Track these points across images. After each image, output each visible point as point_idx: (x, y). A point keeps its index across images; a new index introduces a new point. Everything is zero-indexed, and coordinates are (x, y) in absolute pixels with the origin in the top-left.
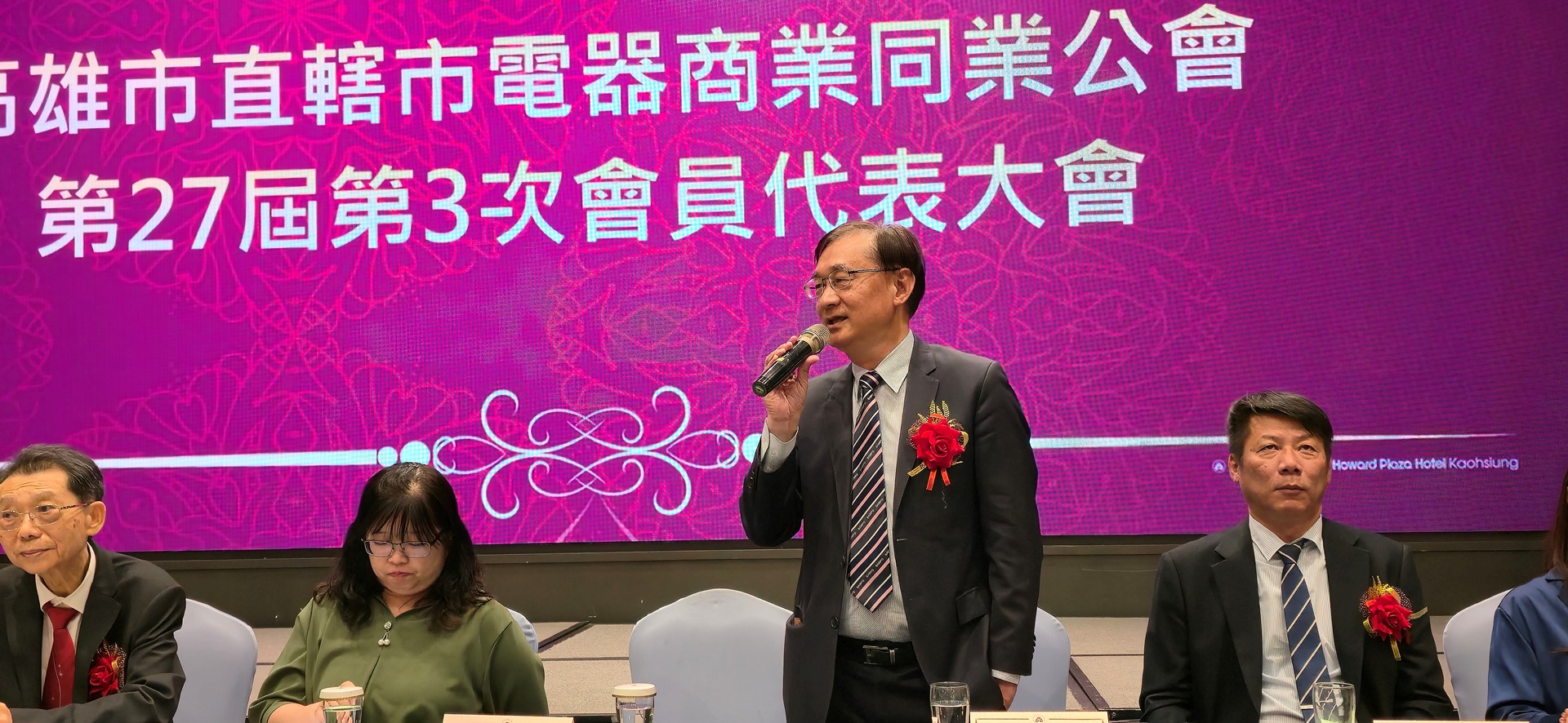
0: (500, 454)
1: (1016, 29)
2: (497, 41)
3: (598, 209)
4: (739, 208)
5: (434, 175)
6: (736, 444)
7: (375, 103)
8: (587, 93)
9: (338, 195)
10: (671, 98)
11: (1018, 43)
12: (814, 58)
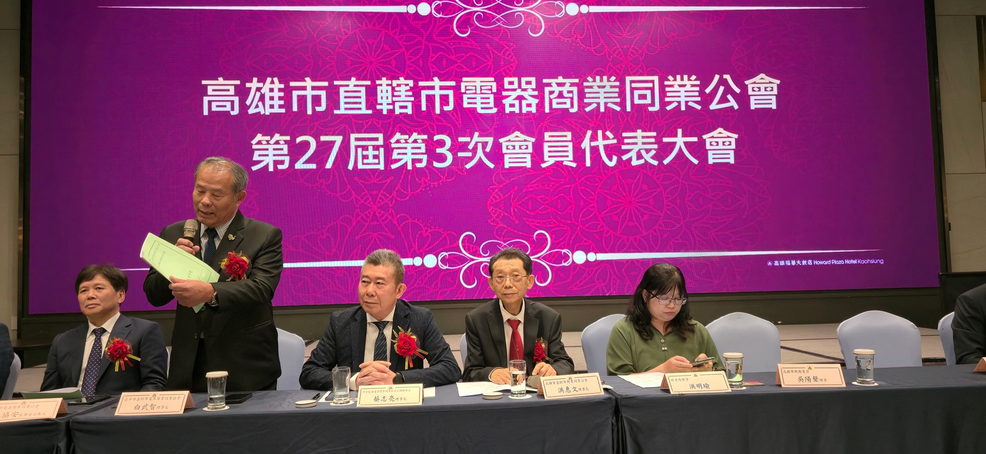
0: (468, 260)
1: (686, 81)
2: (464, 79)
3: (509, 154)
4: (570, 154)
5: (436, 138)
6: (570, 255)
7: (409, 105)
8: (504, 103)
9: (393, 146)
10: (540, 106)
11: (687, 87)
12: (602, 90)
